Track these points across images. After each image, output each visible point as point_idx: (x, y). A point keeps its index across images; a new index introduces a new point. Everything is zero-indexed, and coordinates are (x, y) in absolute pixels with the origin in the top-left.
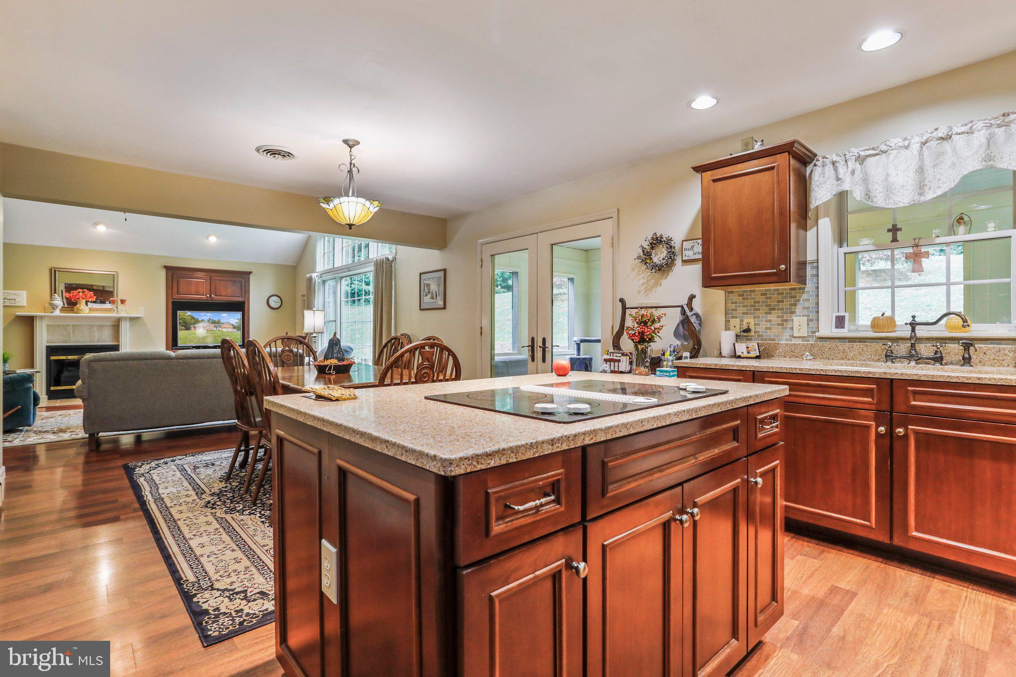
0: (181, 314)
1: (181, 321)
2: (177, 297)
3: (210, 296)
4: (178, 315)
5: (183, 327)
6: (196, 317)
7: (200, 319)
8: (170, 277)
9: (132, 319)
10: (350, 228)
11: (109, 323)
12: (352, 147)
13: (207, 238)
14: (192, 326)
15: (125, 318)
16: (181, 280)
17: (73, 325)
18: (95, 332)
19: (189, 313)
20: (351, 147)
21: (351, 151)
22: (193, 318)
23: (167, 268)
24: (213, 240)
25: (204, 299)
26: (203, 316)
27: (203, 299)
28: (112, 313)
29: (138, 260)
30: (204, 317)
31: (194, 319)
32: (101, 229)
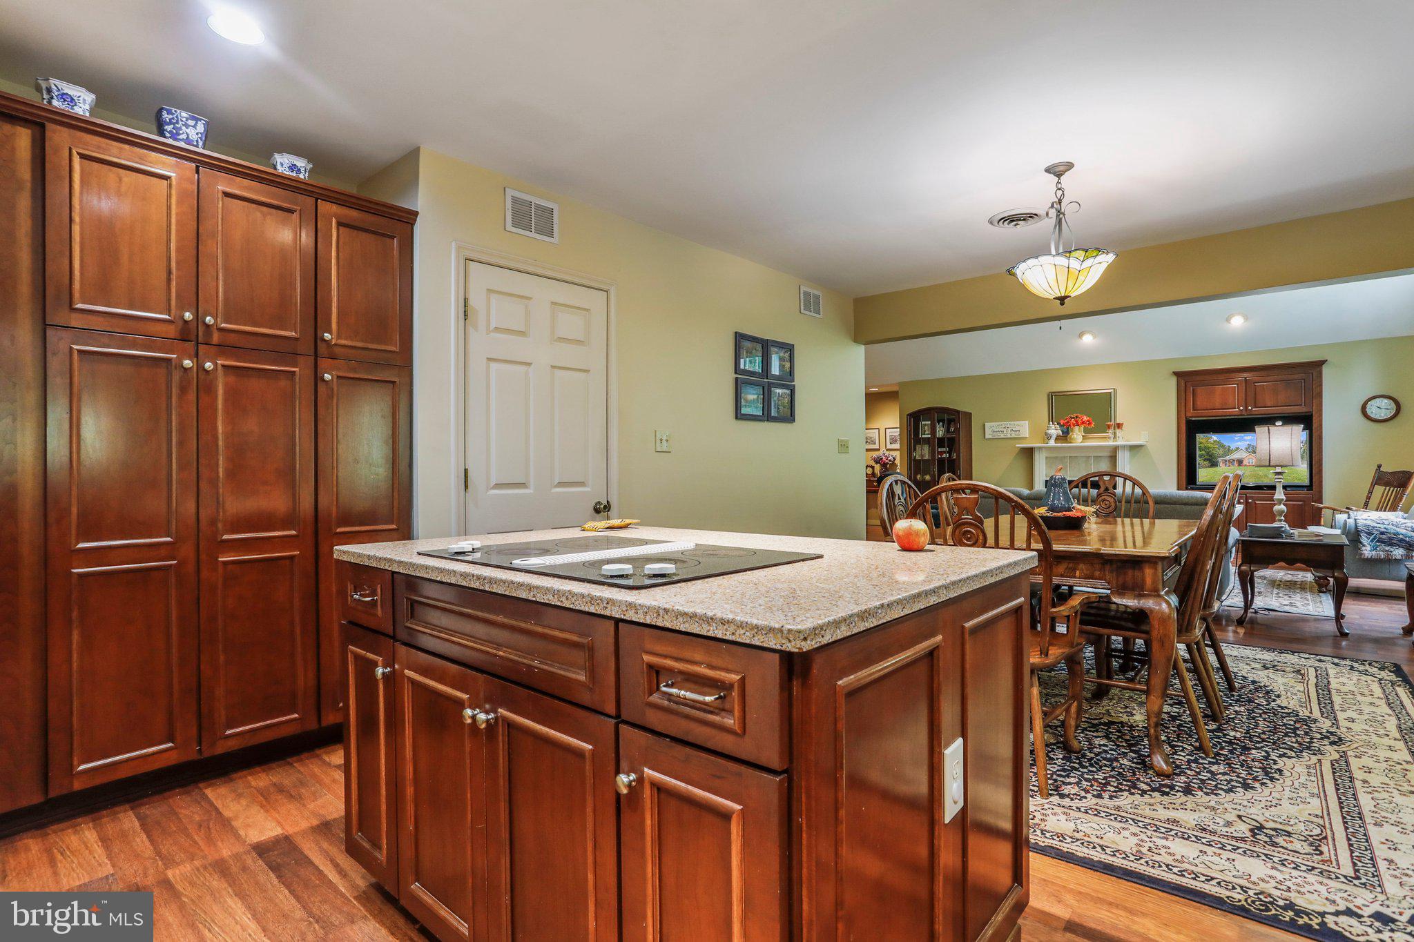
0: (1204, 441)
1: (1203, 452)
2: (1194, 415)
3: (1246, 408)
4: (1197, 443)
5: (1206, 463)
6: (1226, 444)
7: (1233, 446)
8: (1182, 388)
9: (1133, 448)
10: (1062, 304)
11: (1107, 454)
12: (1062, 175)
13: (1228, 320)
14: (1220, 460)
15: (1123, 447)
16: (1199, 390)
17: (1070, 457)
18: (1091, 464)
19: (1215, 437)
20: (1059, 175)
21: (1059, 182)
22: (1221, 446)
23: (1178, 374)
24: (1237, 322)
25: (1236, 413)
26: (1237, 441)
27: (1234, 413)
28: (1108, 441)
29: (1140, 370)
30: (1239, 443)
31: (1223, 447)
32: (1088, 339)
